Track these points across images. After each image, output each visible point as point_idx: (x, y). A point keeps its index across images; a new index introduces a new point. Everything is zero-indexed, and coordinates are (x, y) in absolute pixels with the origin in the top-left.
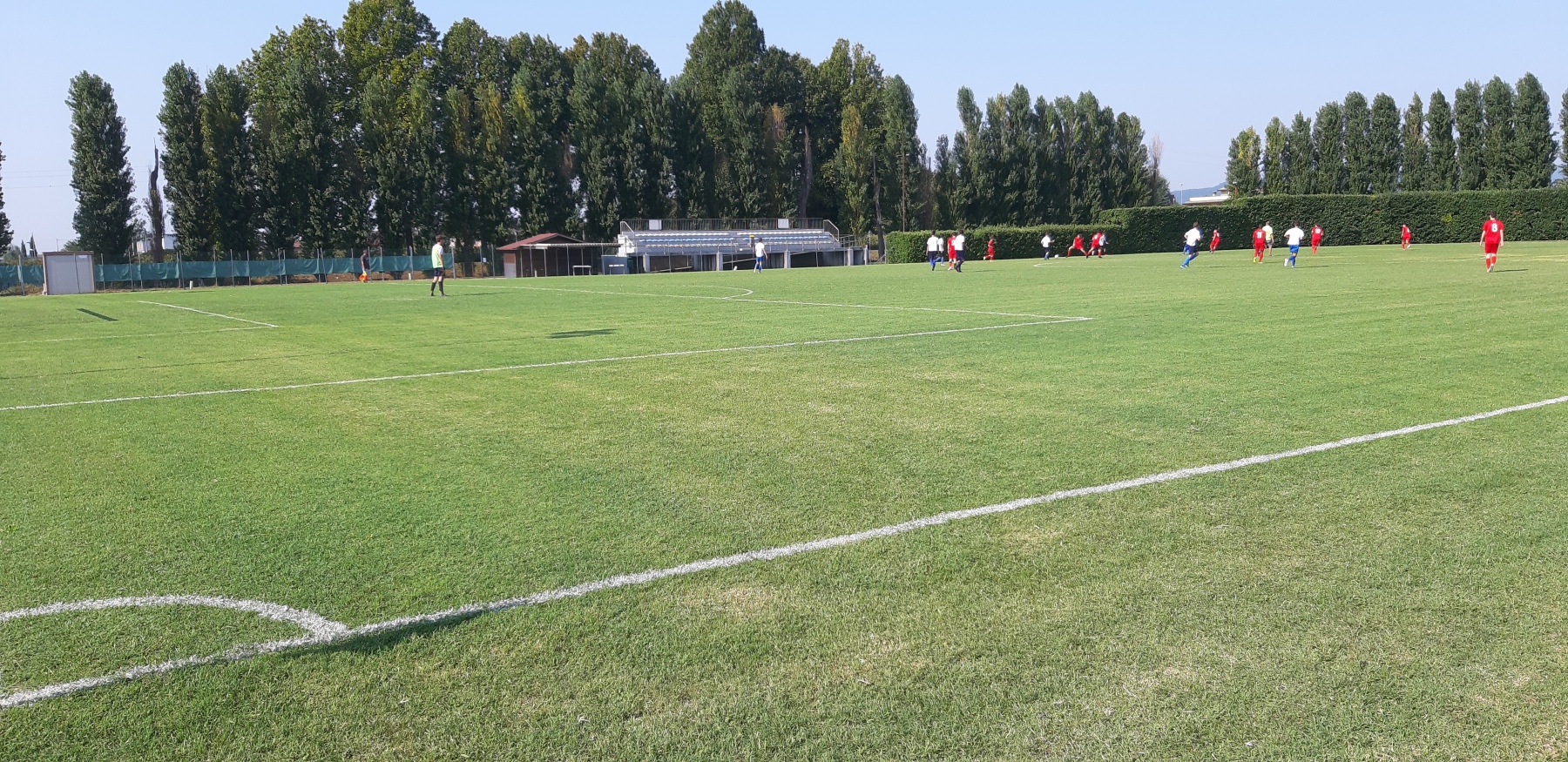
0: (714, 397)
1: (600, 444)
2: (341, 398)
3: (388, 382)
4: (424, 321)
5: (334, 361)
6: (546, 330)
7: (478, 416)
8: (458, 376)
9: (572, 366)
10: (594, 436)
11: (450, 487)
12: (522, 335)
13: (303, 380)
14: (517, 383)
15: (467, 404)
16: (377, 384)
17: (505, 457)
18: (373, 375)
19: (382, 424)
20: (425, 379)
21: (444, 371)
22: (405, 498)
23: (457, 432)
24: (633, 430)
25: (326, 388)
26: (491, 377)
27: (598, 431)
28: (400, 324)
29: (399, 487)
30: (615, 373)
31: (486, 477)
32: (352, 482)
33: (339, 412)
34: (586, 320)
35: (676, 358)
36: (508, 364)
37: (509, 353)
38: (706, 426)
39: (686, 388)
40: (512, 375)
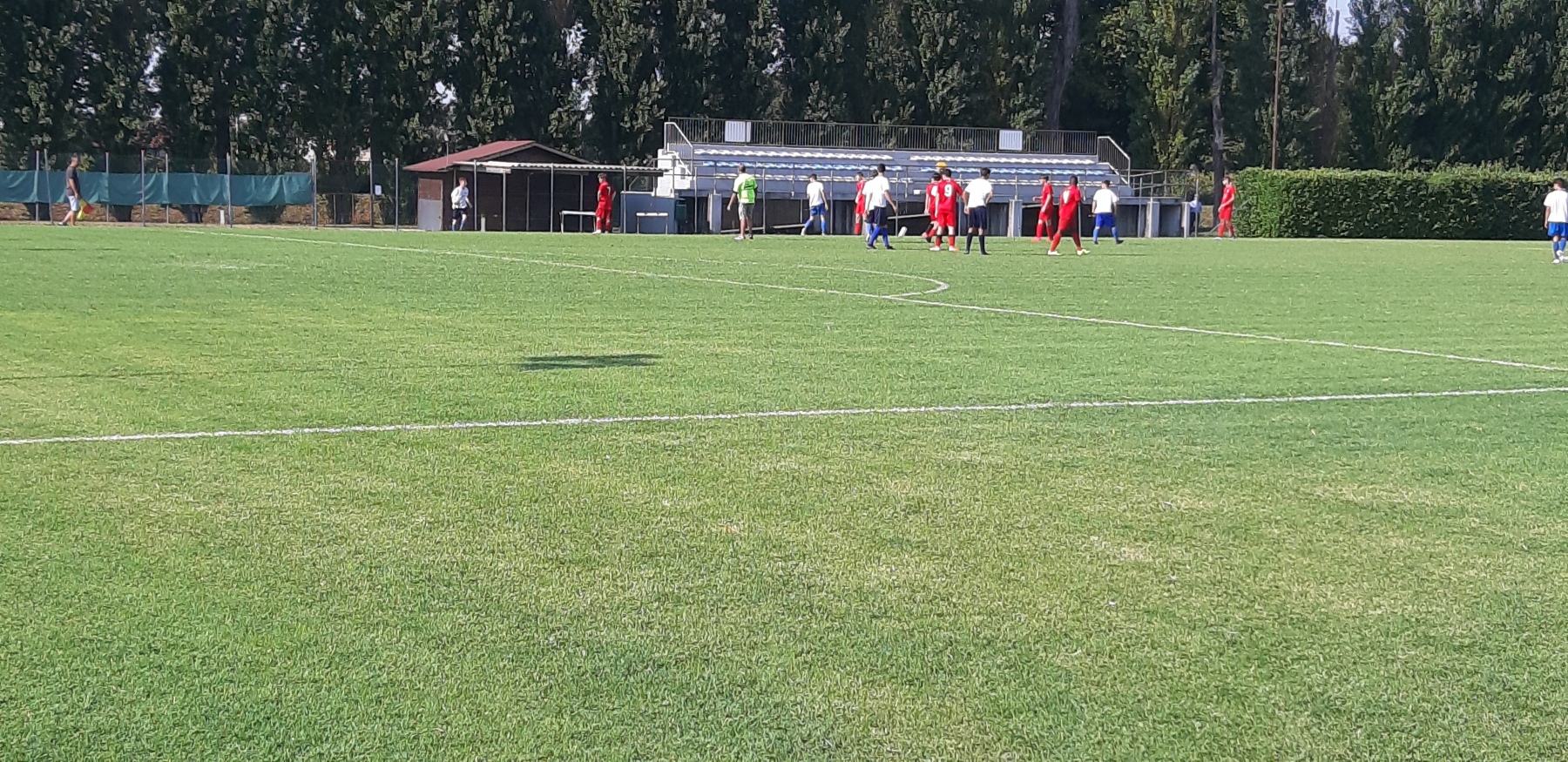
0: (888, 512)
1: (658, 600)
2: (117, 472)
3: (207, 444)
4: (267, 317)
5: (90, 392)
6: (521, 349)
7: (399, 525)
8: (350, 437)
9: (581, 429)
10: (642, 583)
11: (357, 675)
12: (474, 356)
13: (33, 429)
14: (471, 459)
15: (372, 499)
16: (186, 445)
17: (462, 618)
18: (176, 427)
19: (204, 531)
20: (283, 441)
21: (320, 426)
22: (267, 690)
23: (361, 557)
24: (724, 574)
25: (81, 449)
26: (418, 444)
27: (651, 573)
28: (217, 320)
29: (255, 667)
30: (673, 448)
31: (428, 658)
32: (157, 651)
33: (112, 501)
34: (602, 330)
35: (797, 422)
36: (450, 418)
37: (448, 394)
38: (878, 573)
39: (828, 490)
40: (460, 442)
